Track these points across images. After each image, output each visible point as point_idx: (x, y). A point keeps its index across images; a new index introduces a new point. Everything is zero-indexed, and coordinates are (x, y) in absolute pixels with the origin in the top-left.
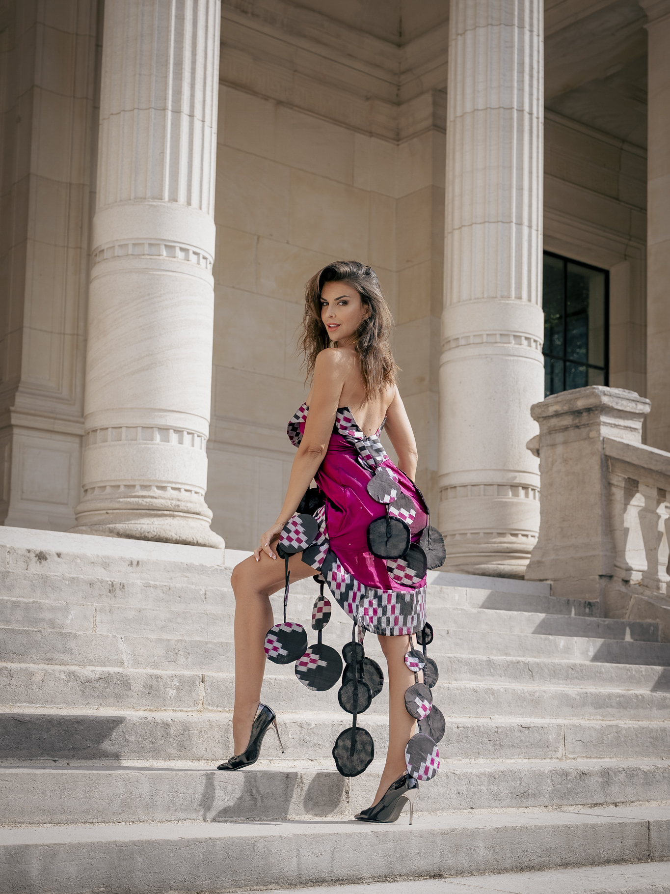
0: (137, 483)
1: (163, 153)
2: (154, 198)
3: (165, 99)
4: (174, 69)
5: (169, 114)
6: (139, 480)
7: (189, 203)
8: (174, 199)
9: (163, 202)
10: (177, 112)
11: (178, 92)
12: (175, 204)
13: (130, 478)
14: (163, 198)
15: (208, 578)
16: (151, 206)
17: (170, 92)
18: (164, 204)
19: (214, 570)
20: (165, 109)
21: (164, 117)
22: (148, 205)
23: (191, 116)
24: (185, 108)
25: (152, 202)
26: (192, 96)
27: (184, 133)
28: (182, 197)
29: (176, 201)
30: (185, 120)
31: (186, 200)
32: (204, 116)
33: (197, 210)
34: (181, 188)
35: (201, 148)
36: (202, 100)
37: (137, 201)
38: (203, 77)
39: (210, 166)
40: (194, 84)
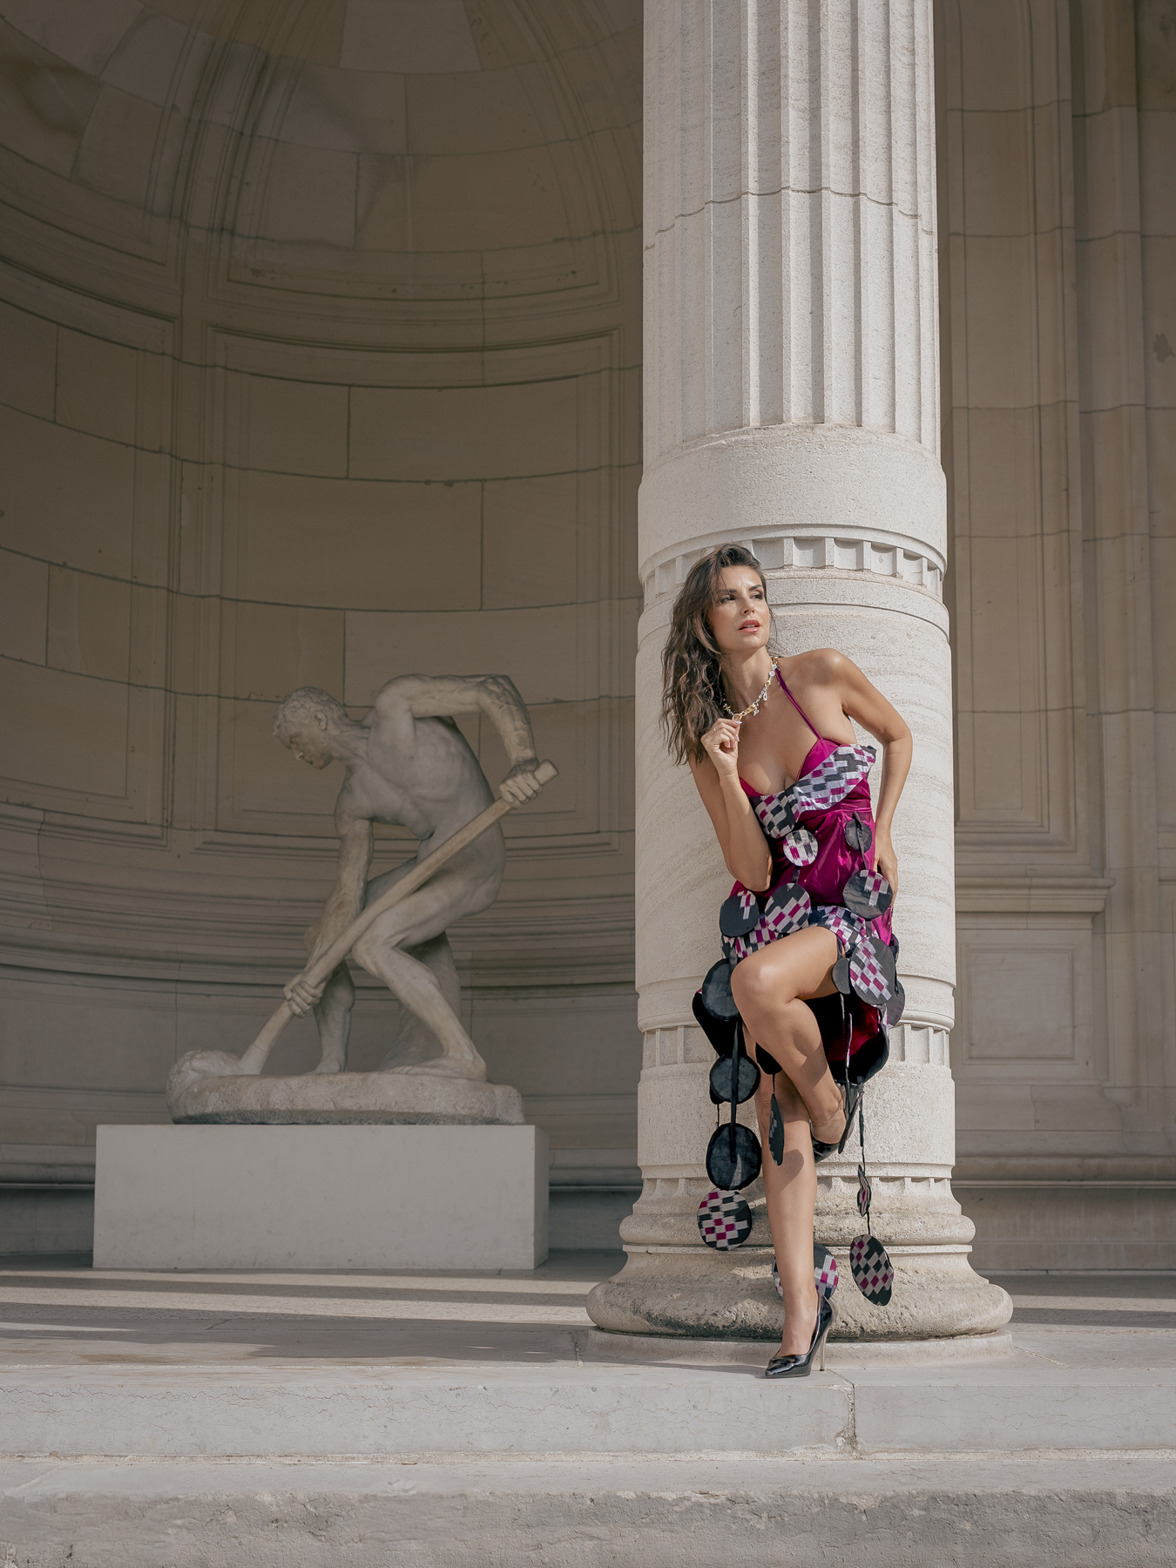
1: (740, 308)
2: (723, 428)
3: (739, 168)
4: (760, 87)
5: (752, 203)
7: (819, 417)
8: (774, 414)
9: (747, 433)
10: (772, 192)
11: (772, 143)
12: (776, 431)
14: (745, 422)
15: (667, 1535)
16: (715, 449)
17: (752, 148)
18: (745, 437)
19: (687, 1511)
20: (739, 195)
21: (739, 217)
22: (708, 449)
23: (815, 191)
24: (795, 172)
25: (718, 439)
26: (815, 139)
27: (792, 241)
28: (797, 407)
29: (782, 421)
30: (795, 207)
31: (810, 410)
32: (856, 181)
33: (841, 431)
34: (793, 383)
35: (852, 266)
36: (850, 140)
37: (688, 447)
38: (848, 82)
39: (893, 304)
40: (819, 107)
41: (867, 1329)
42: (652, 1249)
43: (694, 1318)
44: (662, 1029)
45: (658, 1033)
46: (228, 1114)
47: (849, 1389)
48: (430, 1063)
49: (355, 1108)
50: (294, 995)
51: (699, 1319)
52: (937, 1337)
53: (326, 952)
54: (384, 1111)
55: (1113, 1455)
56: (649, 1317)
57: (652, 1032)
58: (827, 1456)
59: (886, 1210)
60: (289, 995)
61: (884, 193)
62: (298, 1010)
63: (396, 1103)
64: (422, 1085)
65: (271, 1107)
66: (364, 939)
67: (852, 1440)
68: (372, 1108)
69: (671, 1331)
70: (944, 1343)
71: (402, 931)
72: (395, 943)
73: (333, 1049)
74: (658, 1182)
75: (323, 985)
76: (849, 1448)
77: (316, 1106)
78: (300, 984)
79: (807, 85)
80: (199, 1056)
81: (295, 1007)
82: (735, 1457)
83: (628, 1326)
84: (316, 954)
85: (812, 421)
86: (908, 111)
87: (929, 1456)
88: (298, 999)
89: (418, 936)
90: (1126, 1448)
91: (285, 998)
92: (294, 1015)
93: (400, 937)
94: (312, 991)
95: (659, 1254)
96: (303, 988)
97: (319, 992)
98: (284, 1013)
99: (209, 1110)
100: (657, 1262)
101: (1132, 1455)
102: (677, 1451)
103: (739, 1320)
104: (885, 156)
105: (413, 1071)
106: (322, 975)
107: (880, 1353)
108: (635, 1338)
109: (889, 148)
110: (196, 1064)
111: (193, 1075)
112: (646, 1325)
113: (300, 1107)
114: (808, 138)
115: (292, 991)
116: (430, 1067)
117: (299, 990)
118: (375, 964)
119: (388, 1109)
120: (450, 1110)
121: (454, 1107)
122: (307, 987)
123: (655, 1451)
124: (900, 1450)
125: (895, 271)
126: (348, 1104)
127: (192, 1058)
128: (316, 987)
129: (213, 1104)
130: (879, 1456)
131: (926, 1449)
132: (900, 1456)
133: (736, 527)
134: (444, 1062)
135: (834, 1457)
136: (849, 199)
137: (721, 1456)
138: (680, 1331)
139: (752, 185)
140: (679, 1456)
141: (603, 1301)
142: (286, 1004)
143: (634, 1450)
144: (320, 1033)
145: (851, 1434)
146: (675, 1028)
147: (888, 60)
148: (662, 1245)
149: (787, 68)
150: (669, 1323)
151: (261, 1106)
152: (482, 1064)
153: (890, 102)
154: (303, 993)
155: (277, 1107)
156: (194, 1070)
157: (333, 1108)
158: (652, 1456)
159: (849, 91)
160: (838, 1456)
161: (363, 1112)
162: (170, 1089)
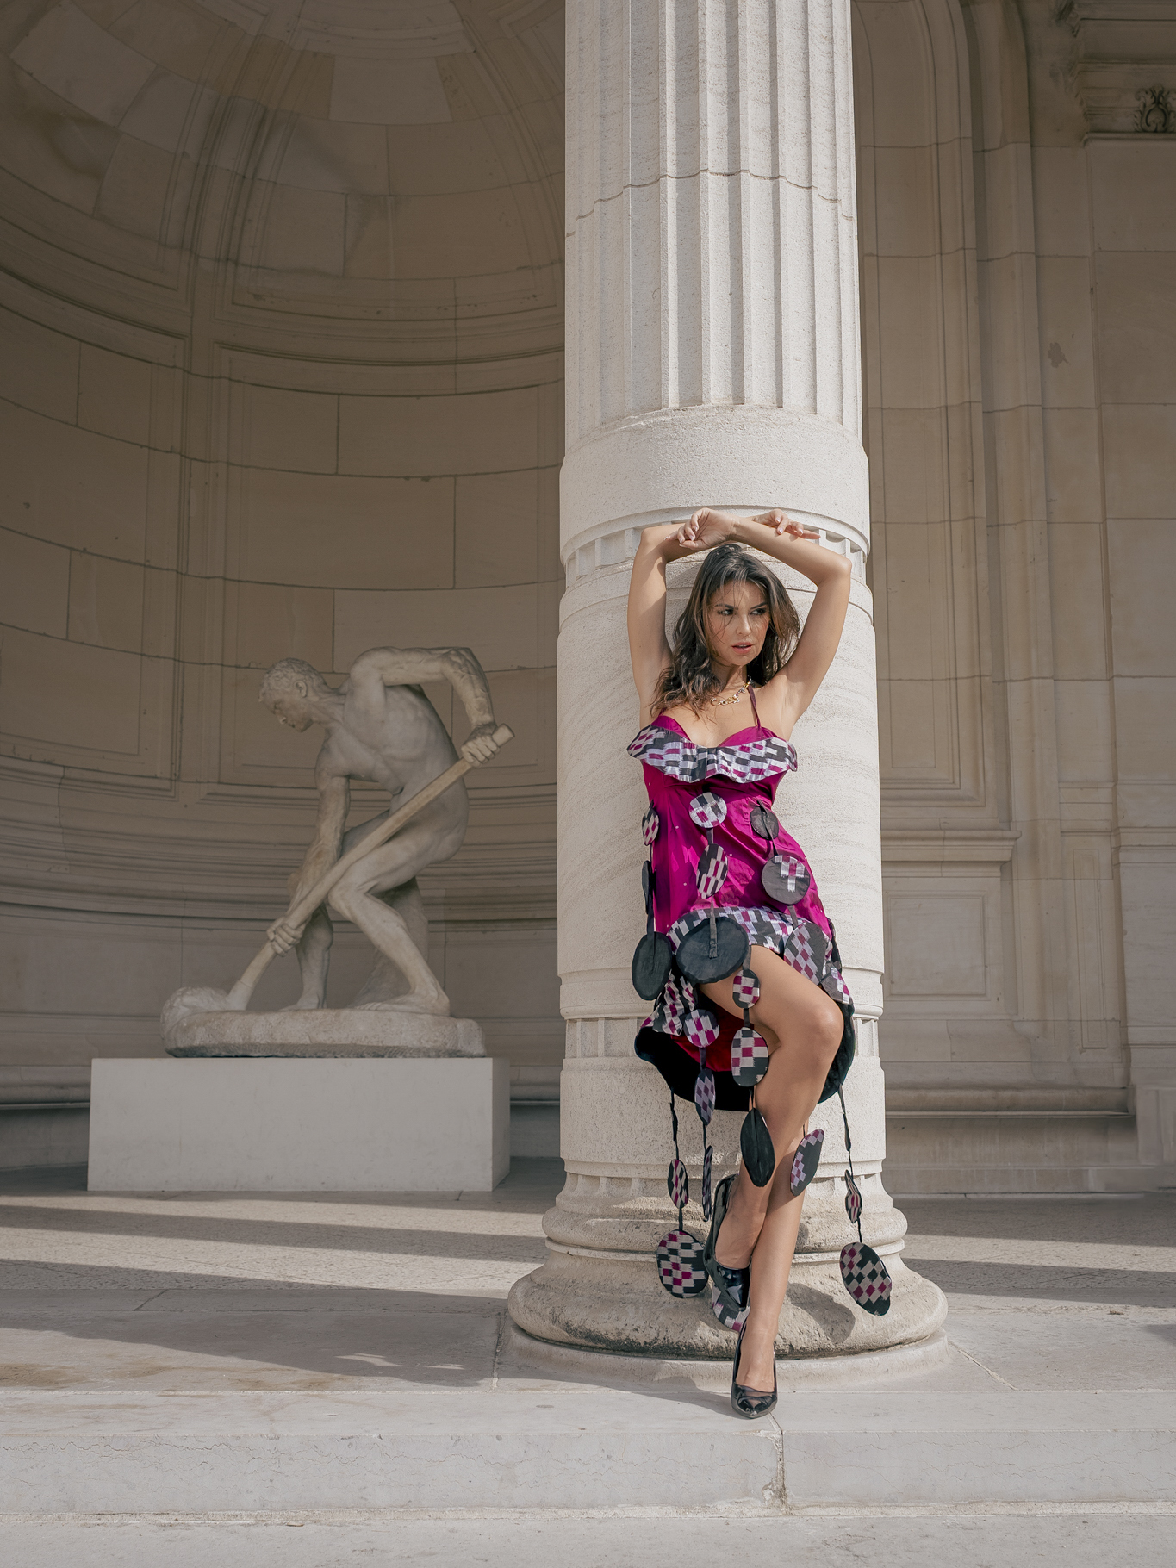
0: (632, 1173)
1: (658, 289)
2: (642, 410)
3: (657, 152)
4: (678, 72)
5: (671, 186)
6: (638, 1166)
7: (739, 398)
8: (693, 396)
9: (666, 414)
10: (691, 175)
11: (691, 127)
12: (695, 412)
13: (615, 1160)
14: (664, 403)
16: (634, 430)
17: (670, 131)
18: (663, 418)
20: (658, 179)
21: (658, 200)
22: (626, 430)
23: (734, 173)
24: (713, 155)
25: (637, 420)
26: (734, 123)
27: (711, 223)
28: (716, 387)
29: (701, 402)
30: (714, 190)
31: (730, 391)
32: (775, 164)
33: (761, 412)
34: (712, 364)
35: (772, 248)
36: (769, 124)
37: (606, 429)
38: (767, 67)
39: (813, 286)
40: (738, 91)
41: (797, 1346)
42: (573, 1251)
43: (615, 1332)
44: (583, 1020)
45: (579, 1023)
46: (214, 1047)
47: (778, 1436)
48: (399, 1000)
49: (328, 1042)
50: (277, 936)
51: (619, 1334)
52: (870, 1350)
53: (305, 898)
54: (355, 1045)
55: (1067, 1509)
56: (568, 1327)
57: (573, 1021)
58: (754, 1512)
59: (815, 1214)
60: (272, 936)
61: (803, 177)
62: (280, 950)
63: (366, 1037)
64: (390, 1020)
65: (252, 1041)
66: (339, 886)
67: (781, 1493)
68: (344, 1042)
69: (591, 1344)
70: (877, 1358)
71: (374, 879)
72: (367, 889)
73: (313, 985)
74: (580, 1178)
75: (303, 927)
76: (778, 1502)
77: (293, 1040)
78: (281, 926)
79: (725, 70)
80: (189, 993)
81: (277, 947)
82: (653, 1513)
83: (547, 1335)
84: (297, 898)
85: (732, 401)
86: (827, 98)
87: (866, 1511)
88: (280, 940)
89: (389, 882)
90: (1080, 1501)
91: (268, 939)
92: (276, 954)
93: (372, 884)
94: (293, 933)
95: (580, 1257)
96: (284, 930)
97: (299, 934)
98: (267, 952)
99: (197, 1043)
100: (578, 1265)
101: (1086, 1509)
102: (590, 1506)
103: (661, 1337)
104: (804, 140)
105: (382, 1008)
106: (301, 919)
107: (811, 1373)
108: (555, 1349)
109: (808, 132)
110: (187, 1000)
111: (184, 1010)
112: (564, 1336)
113: (278, 1041)
114: (726, 121)
115: (275, 932)
116: (398, 1003)
117: (281, 932)
118: (349, 908)
119: (359, 1043)
120: (416, 1044)
121: (420, 1040)
122: (287, 929)
123: (566, 1506)
124: (834, 1504)
125: (815, 253)
126: (322, 1038)
127: (183, 993)
128: (296, 929)
129: (200, 1038)
130: (811, 1511)
131: (862, 1503)
132: (833, 1511)
133: (655, 509)
134: (410, 998)
135: (762, 1513)
136: (769, 181)
137: (637, 1512)
138: (600, 1345)
139: (671, 169)
140: (593, 1513)
141: (522, 1304)
142: (269, 944)
143: (543, 1505)
144: (301, 970)
145: (779, 1486)
146: (597, 1019)
147: (807, 47)
148: (583, 1247)
149: (705, 53)
150: (589, 1335)
151: (243, 1039)
152: (445, 1000)
153: (809, 88)
154: (285, 935)
155: (258, 1040)
156: (184, 1006)
157: (309, 1042)
158: (563, 1513)
159: (767, 76)
160: (765, 1512)
161: (336, 1046)
162: (164, 1022)
